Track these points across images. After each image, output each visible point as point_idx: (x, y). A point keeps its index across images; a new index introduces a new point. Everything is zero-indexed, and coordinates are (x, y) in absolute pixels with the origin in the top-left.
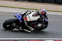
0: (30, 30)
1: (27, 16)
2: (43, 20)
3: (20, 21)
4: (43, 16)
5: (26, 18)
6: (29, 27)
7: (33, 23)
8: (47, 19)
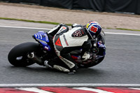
0: (67, 67)
1: (61, 37)
2: (95, 45)
3: (46, 47)
4: (94, 36)
5: (58, 41)
6: (64, 60)
7: (73, 52)
8: (103, 43)
